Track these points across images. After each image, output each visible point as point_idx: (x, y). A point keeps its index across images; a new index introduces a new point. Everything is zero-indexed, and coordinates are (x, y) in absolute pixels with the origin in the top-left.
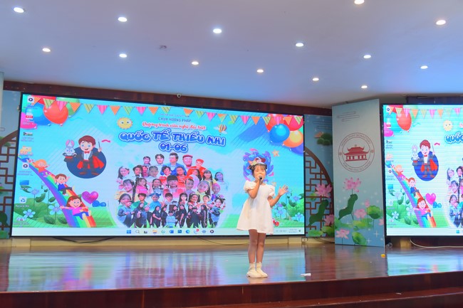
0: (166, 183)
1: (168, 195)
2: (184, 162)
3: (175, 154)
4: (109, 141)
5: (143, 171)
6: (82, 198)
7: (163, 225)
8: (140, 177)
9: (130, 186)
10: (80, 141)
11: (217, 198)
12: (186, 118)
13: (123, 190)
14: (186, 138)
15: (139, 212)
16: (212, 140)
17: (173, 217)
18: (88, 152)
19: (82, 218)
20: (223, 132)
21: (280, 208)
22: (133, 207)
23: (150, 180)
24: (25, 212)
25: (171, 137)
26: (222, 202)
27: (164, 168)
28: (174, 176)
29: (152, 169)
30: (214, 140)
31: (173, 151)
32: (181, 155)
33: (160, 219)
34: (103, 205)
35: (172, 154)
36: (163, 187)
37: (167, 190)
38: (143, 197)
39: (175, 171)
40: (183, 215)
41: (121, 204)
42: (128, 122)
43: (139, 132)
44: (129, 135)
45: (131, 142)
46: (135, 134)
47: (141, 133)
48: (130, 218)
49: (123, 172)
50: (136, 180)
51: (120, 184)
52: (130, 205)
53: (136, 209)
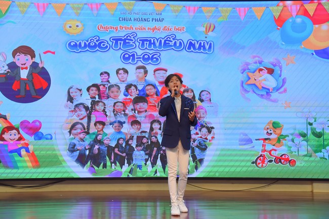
0: (131, 107)
1: (135, 122)
2: (155, 77)
3: (144, 68)
4: (54, 53)
5: (100, 91)
6: (20, 130)
7: (129, 164)
8: (97, 99)
9: (84, 113)
10: (14, 53)
11: (202, 126)
12: (158, 17)
13: (75, 117)
14: (157, 44)
15: (97, 147)
16: (194, 46)
17: (142, 152)
18: (26, 68)
19: (20, 155)
20: (210, 33)
21: (297, 140)
22: (88, 140)
23: (109, 103)
25: (137, 44)
26: (210, 132)
27: (129, 87)
28: (142, 98)
29: (112, 89)
30: (197, 46)
31: (140, 64)
32: (151, 68)
33: (124, 155)
34: (49, 137)
35: (138, 68)
36: (127, 112)
37: (134, 116)
38: (101, 127)
39: (143, 90)
40: (155, 149)
41: (72, 136)
42: (77, 26)
43: (93, 39)
44: (80, 43)
45: (82, 54)
46: (87, 41)
47: (95, 40)
48: (85, 154)
49: (74, 94)
50: (91, 104)
51: (70, 110)
52: (84, 137)
53: (92, 142)
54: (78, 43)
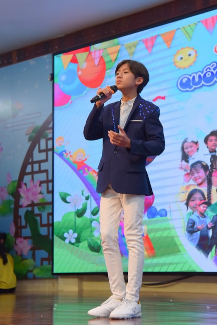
4: (164, 98)
13: (192, 182)
24: (66, 235)
34: (164, 213)
41: (190, 210)
42: (190, 55)
43: (210, 67)
44: (194, 77)
45: (197, 91)
46: (202, 72)
47: (212, 68)
48: (207, 236)
49: (189, 150)
50: (211, 161)
51: (186, 173)
52: (205, 211)
53: (215, 218)
54: (191, 78)
